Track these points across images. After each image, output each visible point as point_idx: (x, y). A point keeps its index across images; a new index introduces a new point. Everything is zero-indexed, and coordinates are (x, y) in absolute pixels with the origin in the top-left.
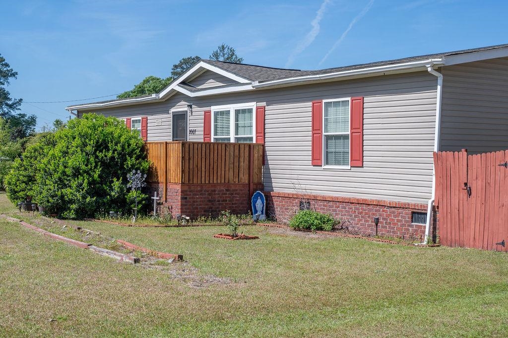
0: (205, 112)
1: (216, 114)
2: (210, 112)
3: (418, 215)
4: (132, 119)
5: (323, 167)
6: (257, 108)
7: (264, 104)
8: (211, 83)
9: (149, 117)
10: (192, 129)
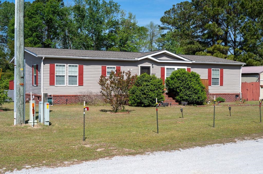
0: (161, 68)
1: (167, 69)
2: (164, 68)
3: (237, 95)
4: (107, 67)
5: (212, 86)
6: (187, 69)
7: (190, 68)
8: (164, 58)
9: (121, 67)
10: (153, 73)
